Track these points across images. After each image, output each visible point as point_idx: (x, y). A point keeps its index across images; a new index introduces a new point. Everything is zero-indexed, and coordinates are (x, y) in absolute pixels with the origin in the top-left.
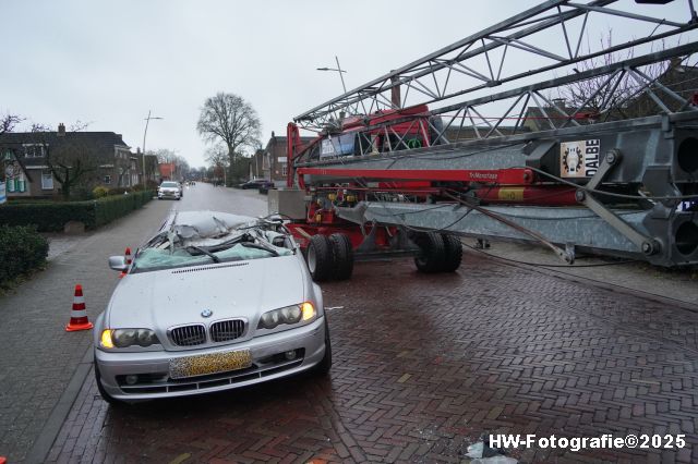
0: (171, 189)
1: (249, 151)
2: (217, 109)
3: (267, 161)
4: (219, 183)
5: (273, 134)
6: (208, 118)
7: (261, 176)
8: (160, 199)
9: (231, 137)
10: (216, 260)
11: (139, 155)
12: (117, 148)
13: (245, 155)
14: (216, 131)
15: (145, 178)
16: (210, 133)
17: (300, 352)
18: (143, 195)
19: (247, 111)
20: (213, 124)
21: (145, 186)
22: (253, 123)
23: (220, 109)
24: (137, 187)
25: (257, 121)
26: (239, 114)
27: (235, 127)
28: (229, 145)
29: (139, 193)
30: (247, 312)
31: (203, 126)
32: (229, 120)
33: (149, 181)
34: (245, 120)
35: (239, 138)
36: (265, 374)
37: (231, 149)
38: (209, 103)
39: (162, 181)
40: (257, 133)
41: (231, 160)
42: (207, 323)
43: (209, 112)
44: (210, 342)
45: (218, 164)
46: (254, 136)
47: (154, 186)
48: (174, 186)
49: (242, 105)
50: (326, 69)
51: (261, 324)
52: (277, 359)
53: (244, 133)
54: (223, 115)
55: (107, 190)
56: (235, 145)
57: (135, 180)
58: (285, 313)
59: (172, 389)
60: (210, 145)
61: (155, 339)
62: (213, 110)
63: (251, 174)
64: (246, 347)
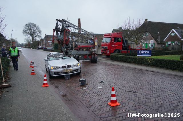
1: (38, 39)
2: (28, 27)
3: (44, 42)
4: (29, 48)
5: (46, 34)
6: (26, 29)
7: (42, 46)
9: (33, 35)
10: (63, 59)
13: (37, 40)
14: (28, 33)
16: (26, 34)
17: (78, 70)
19: (37, 28)
20: (27, 31)
22: (39, 31)
23: (29, 27)
25: (40, 31)
26: (35, 29)
28: (32, 37)
30: (71, 64)
31: (24, 32)
32: (32, 30)
34: (37, 30)
35: (35, 35)
36: (73, 72)
37: (33, 38)
38: (26, 25)
40: (40, 34)
41: (33, 41)
42: (66, 66)
43: (26, 28)
44: (67, 68)
45: (28, 42)
46: (39, 35)
49: (36, 26)
51: (73, 66)
52: (75, 70)
53: (36, 34)
54: (30, 29)
56: (34, 37)
58: (75, 65)
59: (62, 74)
60: (26, 37)
61: (59, 68)
62: (27, 27)
63: (39, 45)
64: (71, 68)
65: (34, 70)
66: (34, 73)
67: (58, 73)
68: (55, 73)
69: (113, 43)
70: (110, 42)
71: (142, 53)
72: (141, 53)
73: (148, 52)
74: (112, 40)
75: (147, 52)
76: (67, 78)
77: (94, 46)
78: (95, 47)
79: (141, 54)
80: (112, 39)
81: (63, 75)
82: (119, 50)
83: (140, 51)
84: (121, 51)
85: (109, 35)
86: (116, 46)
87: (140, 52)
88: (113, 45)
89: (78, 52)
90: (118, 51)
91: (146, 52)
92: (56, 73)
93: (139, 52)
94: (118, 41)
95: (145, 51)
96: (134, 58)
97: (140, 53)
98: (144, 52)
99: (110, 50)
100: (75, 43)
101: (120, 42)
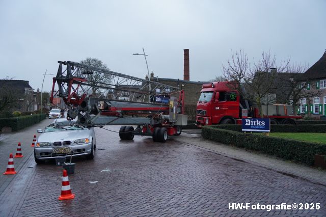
0: (56, 113)
1: (104, 92)
8: (50, 118)
10: (67, 130)
11: (39, 93)
12: (26, 89)
15: (41, 107)
17: (84, 150)
18: (40, 116)
20: (84, 76)
21: (42, 112)
22: (107, 76)
24: (37, 112)
27: (97, 78)
28: (93, 88)
29: (38, 115)
30: (72, 140)
32: (93, 74)
33: (43, 109)
34: (102, 74)
36: (75, 154)
39: (51, 109)
42: (62, 141)
44: (62, 146)
47: (46, 111)
48: (58, 112)
49: (101, 65)
50: (137, 54)
51: (75, 142)
52: (79, 151)
55: (20, 113)
57: (36, 108)
58: (81, 140)
59: (53, 156)
61: (50, 145)
64: (71, 147)
65: (20, 150)
66: (21, 154)
67: (47, 154)
68: (41, 154)
69: (217, 102)
70: (212, 101)
71: (252, 125)
72: (249, 124)
73: (263, 123)
74: (214, 97)
75: (261, 123)
76: (59, 163)
77: (168, 108)
78: (170, 110)
79: (249, 127)
80: (215, 93)
81: (54, 158)
82: (231, 118)
83: (247, 120)
84: (235, 120)
85: (210, 87)
86: (225, 110)
87: (248, 122)
88: (218, 108)
89: (116, 119)
90: (228, 120)
91: (258, 123)
92: (44, 154)
93: (246, 122)
94: (229, 99)
95: (257, 120)
96: (232, 135)
97: (247, 124)
98: (255, 122)
99: (210, 117)
100: (105, 103)
101: (232, 100)
